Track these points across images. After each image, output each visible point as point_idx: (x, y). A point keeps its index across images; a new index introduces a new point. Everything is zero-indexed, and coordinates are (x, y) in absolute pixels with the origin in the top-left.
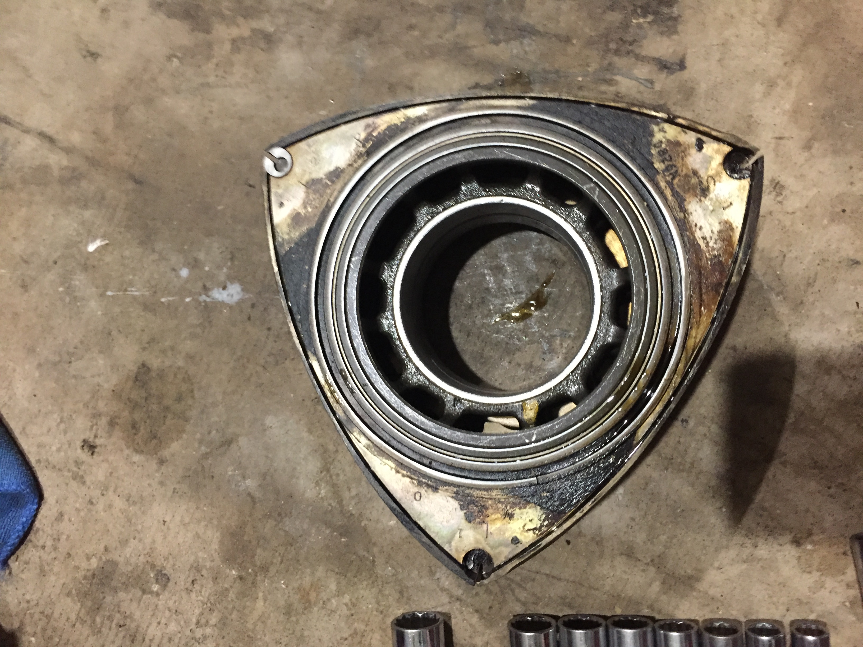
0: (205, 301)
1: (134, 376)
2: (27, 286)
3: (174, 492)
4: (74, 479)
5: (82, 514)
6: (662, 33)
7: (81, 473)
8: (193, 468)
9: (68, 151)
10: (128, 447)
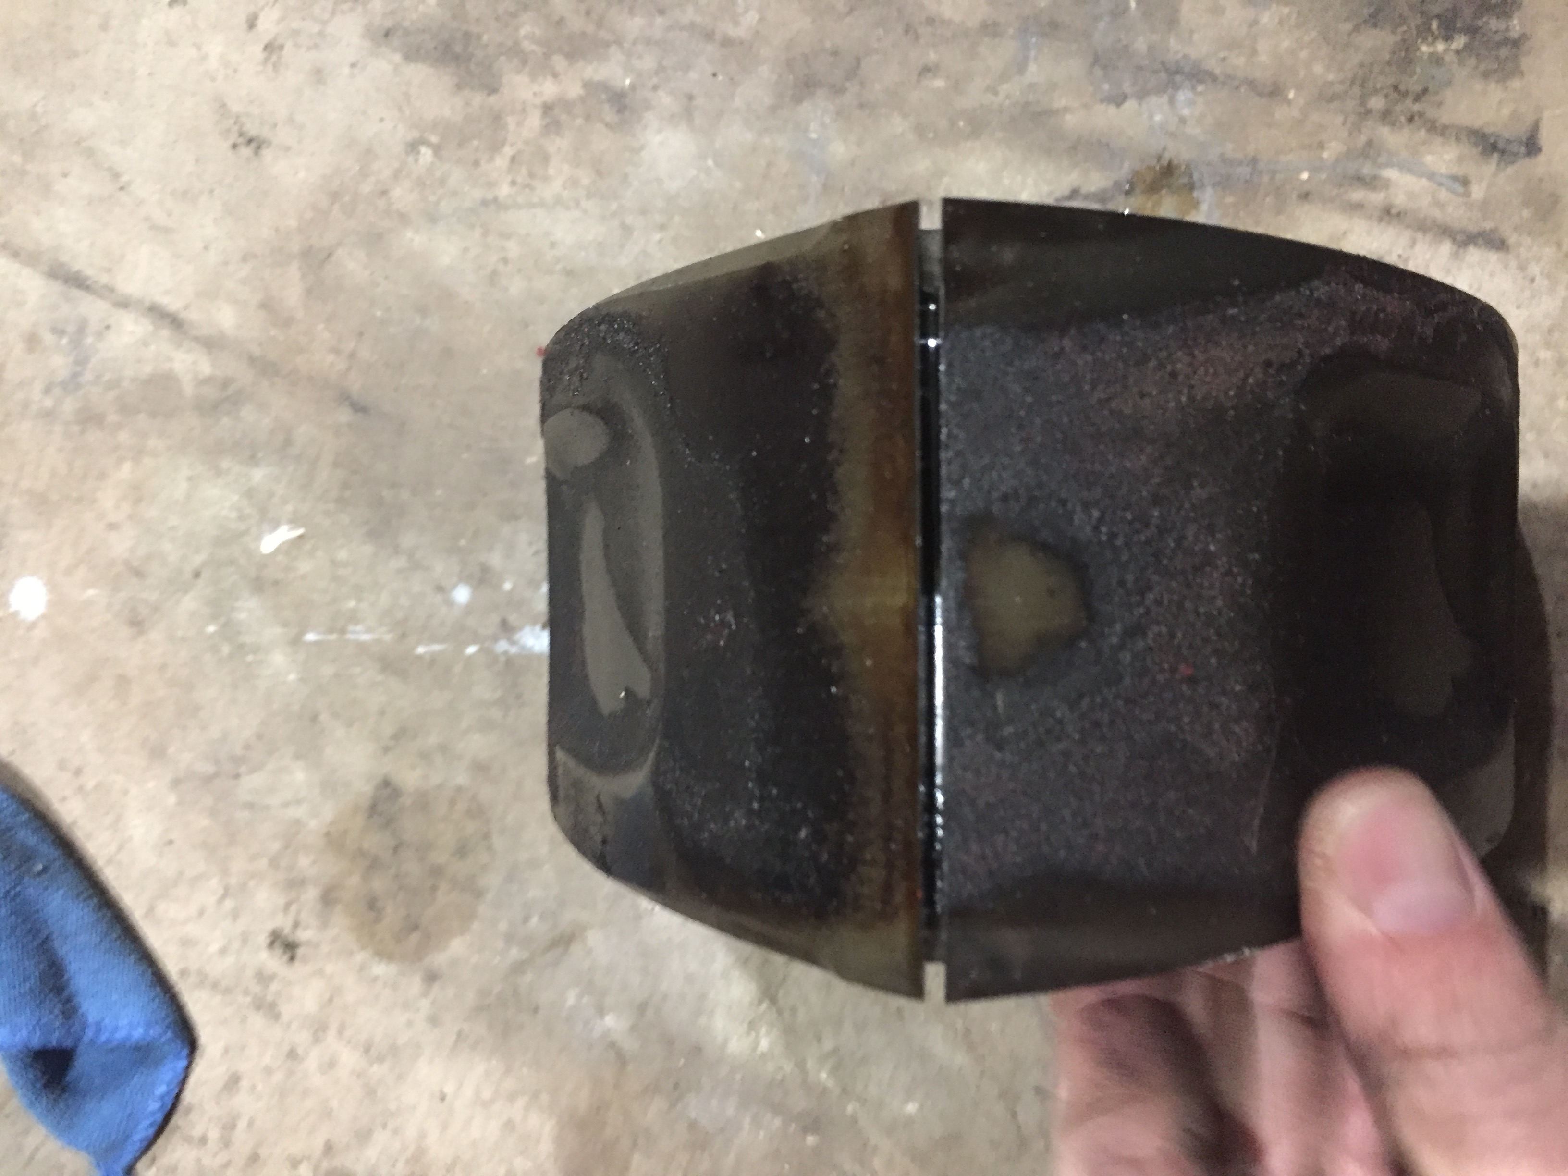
0: (506, 653)
1: (368, 804)
2: (142, 622)
3: (458, 1038)
4: (257, 1008)
5: (278, 1077)
6: (1486, 75)
7: (269, 997)
8: (495, 991)
9: (212, 344)
10: (363, 948)
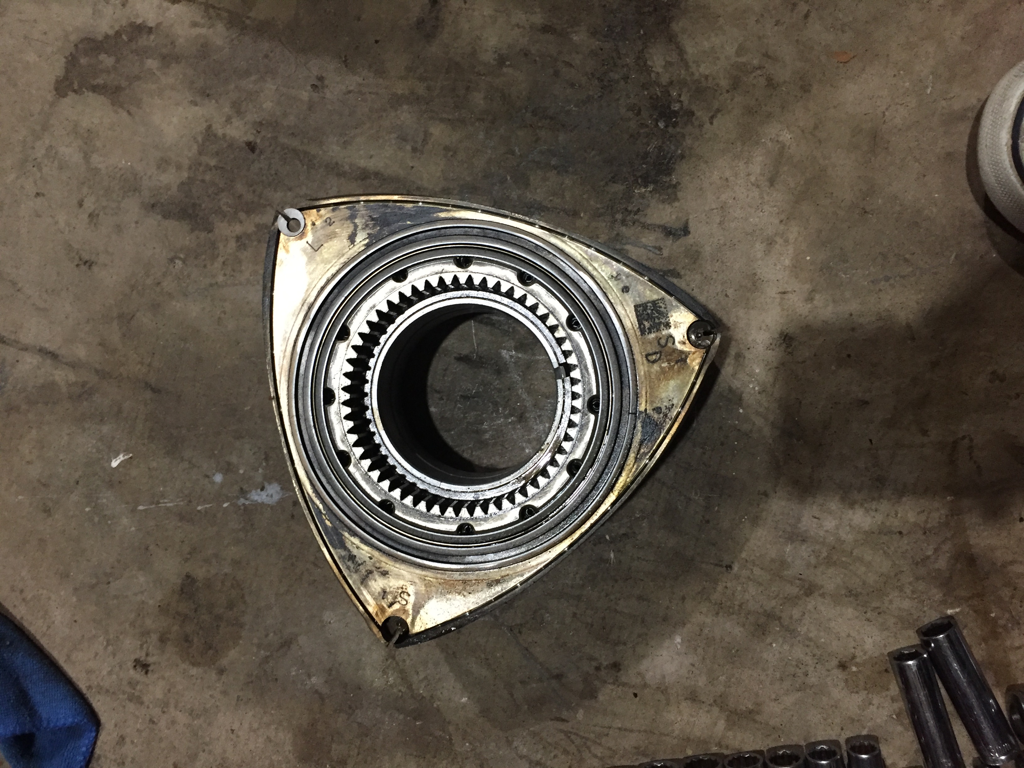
0: (244, 504)
1: (179, 589)
2: (49, 510)
3: (238, 700)
4: (130, 700)
5: (144, 734)
6: (664, 201)
7: (137, 694)
8: (255, 673)
9: (74, 365)
10: (184, 662)
